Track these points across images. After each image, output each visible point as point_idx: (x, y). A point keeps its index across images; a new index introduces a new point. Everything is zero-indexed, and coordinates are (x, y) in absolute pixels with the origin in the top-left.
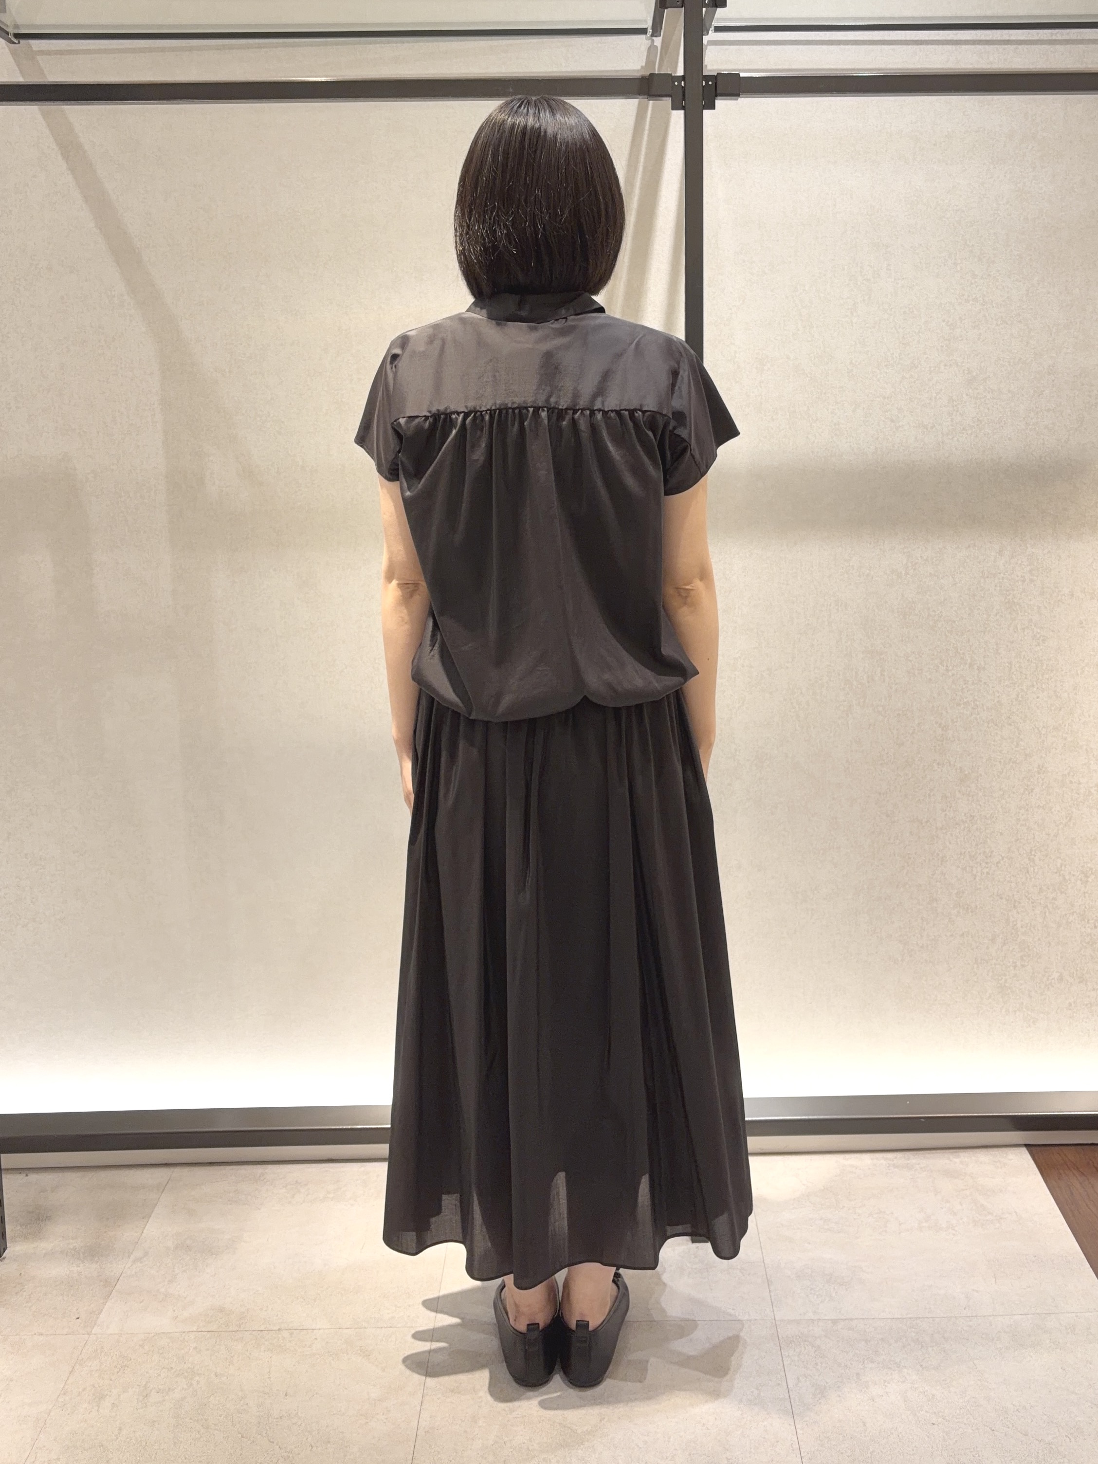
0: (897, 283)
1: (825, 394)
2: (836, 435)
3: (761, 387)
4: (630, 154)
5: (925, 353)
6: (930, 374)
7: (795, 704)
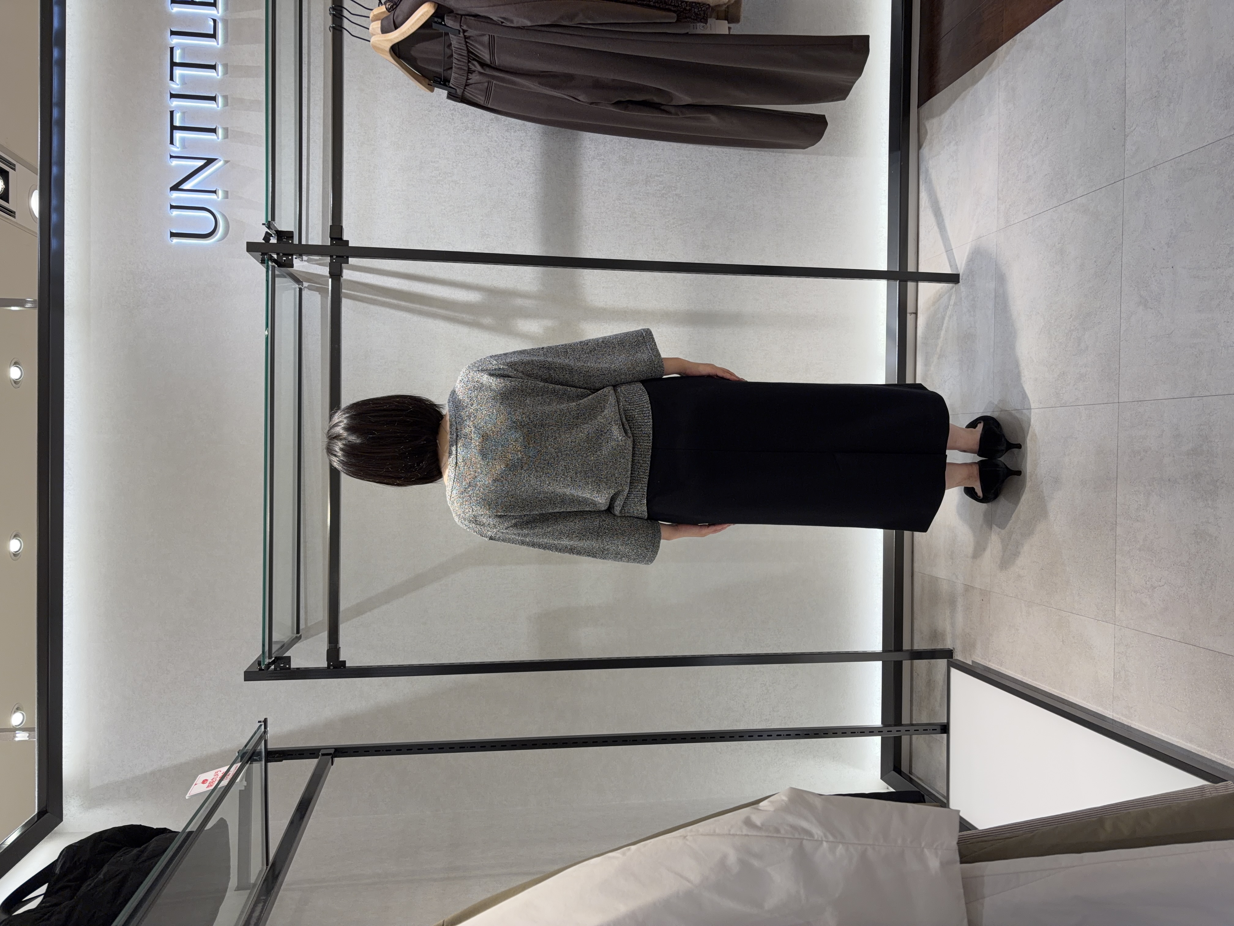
0: (442, 157)
1: (502, 200)
2: (525, 195)
3: (498, 236)
4: (367, 303)
5: (481, 144)
6: (492, 141)
7: (674, 226)
